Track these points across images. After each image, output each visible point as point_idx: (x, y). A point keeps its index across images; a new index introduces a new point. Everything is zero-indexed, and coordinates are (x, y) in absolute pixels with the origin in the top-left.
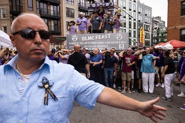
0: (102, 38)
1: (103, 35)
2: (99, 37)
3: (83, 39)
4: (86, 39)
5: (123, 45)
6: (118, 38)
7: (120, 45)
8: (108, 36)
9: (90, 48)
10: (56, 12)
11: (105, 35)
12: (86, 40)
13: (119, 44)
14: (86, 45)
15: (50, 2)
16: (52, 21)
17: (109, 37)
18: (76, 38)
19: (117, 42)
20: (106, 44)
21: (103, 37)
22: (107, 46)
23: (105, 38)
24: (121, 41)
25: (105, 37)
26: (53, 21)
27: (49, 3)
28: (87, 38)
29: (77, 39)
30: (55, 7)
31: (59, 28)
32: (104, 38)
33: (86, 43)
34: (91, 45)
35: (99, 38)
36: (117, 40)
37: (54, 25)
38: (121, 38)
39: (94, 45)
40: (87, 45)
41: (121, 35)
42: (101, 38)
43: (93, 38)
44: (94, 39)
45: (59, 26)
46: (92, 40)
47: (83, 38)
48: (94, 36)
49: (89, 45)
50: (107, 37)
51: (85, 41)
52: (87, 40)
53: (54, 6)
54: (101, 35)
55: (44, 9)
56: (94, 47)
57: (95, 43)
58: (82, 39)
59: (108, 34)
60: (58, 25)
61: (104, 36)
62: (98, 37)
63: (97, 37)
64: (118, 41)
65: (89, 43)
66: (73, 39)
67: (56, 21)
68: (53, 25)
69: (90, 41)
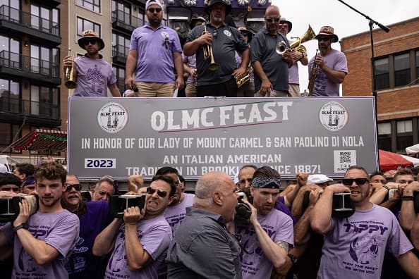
0: (251, 121)
1: (255, 106)
2: (237, 114)
3: (158, 124)
4: (171, 120)
5: (353, 154)
6: (327, 123)
7: (337, 154)
8: (278, 110)
9: (194, 165)
10: (46, 65)
11: (266, 107)
12: (171, 127)
13: (330, 150)
14: (170, 152)
15: (29, 36)
16: (33, 87)
17: (285, 117)
18: (119, 117)
19: (322, 142)
20: (273, 151)
21: (255, 114)
22: (278, 158)
23: (267, 119)
24: (341, 134)
25: (264, 114)
26: (37, 88)
27: (26, 39)
28: (178, 120)
29: (122, 121)
30: (45, 51)
31: (54, 110)
32: (260, 120)
33: (171, 142)
34: (195, 150)
35: (237, 121)
36: (322, 132)
37: (40, 100)
38: (343, 119)
39: (214, 152)
40: (179, 151)
41: (338, 109)
42: (244, 121)
43: (208, 121)
44: (211, 124)
45: (55, 102)
46: (202, 129)
47: (158, 118)
48: (211, 110)
49: (188, 151)
50: (274, 116)
51: (165, 132)
52: (178, 127)
53: (42, 48)
54: (244, 107)
55: (9, 52)
56: (212, 164)
57: (217, 143)
58: (153, 121)
59: (280, 104)
60: (51, 101)
61: (261, 109)
62: (231, 113)
63: (227, 112)
64: (330, 134)
65: (188, 142)
66: (103, 121)
67: (46, 90)
68: (35, 98)
69: (191, 131)
